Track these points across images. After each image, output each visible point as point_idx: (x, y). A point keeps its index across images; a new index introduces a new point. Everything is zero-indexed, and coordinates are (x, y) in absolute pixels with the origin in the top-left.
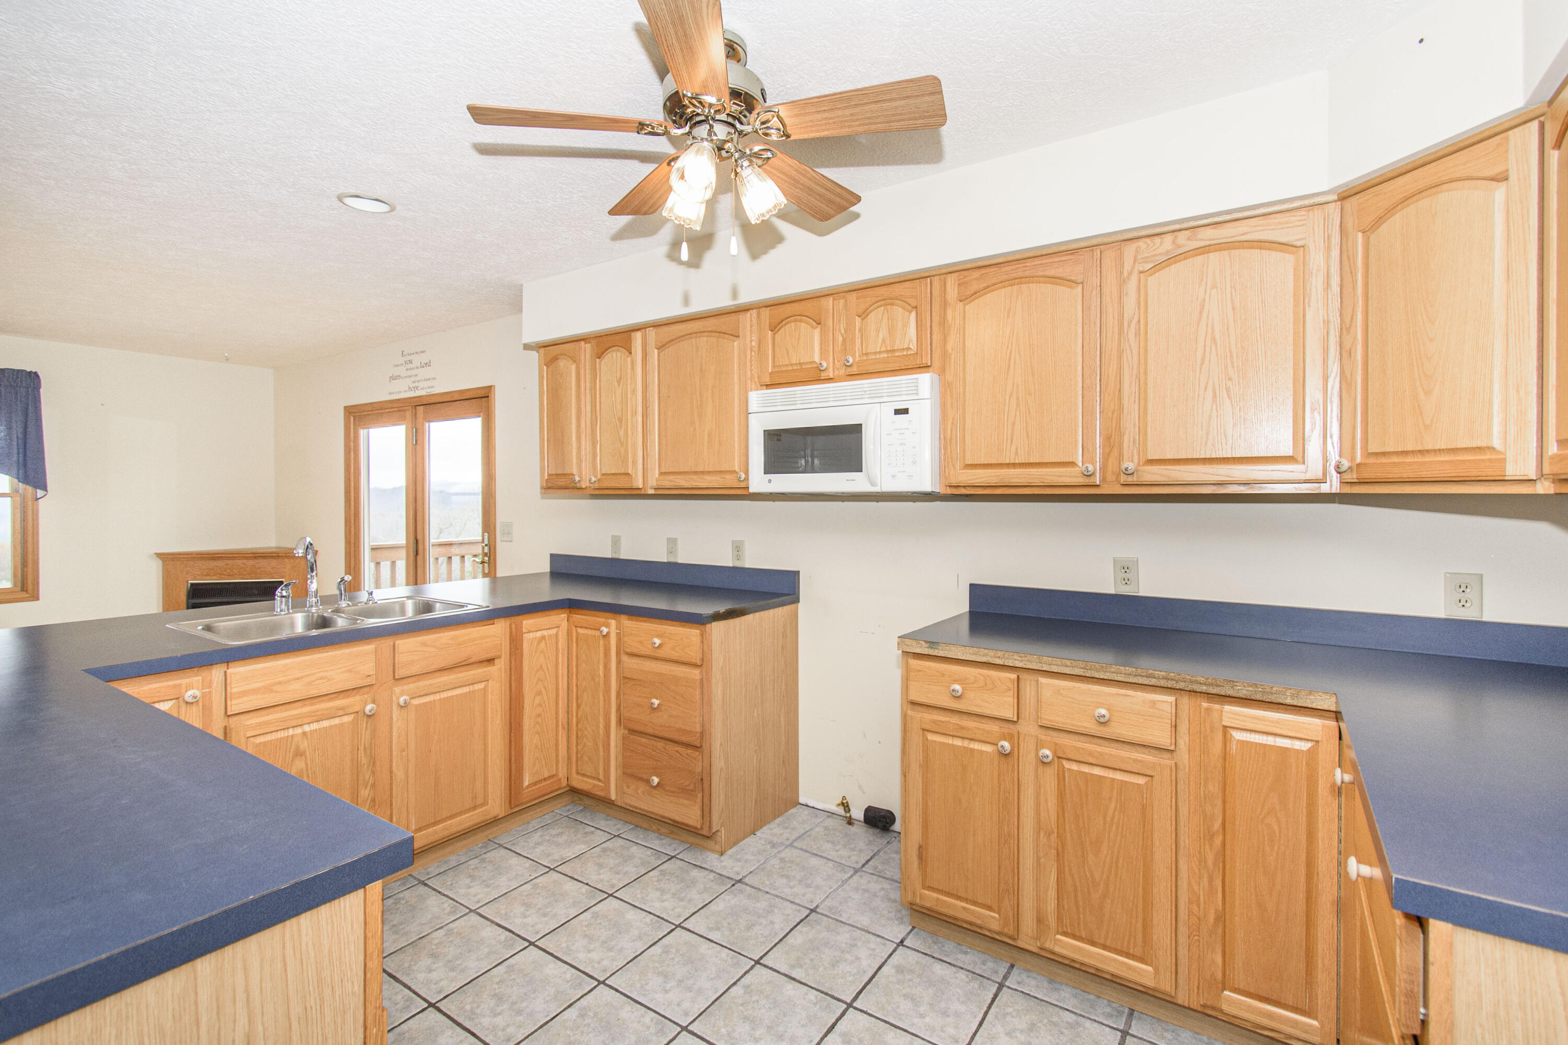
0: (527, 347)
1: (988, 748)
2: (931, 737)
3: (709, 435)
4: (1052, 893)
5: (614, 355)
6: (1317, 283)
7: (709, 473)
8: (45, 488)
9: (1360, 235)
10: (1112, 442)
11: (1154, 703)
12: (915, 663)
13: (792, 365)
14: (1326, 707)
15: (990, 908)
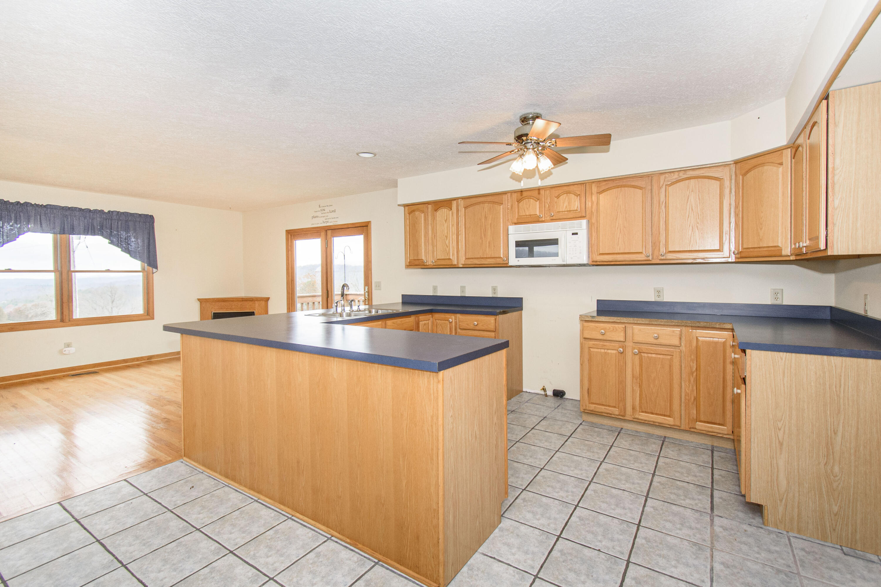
0: (399, 205)
1: (614, 352)
2: (592, 350)
3: (489, 243)
4: (638, 399)
5: (443, 209)
6: (727, 191)
7: (489, 258)
8: (157, 268)
9: (741, 176)
10: (655, 245)
11: (674, 331)
12: (586, 324)
13: (526, 215)
14: (729, 328)
15: (615, 407)
